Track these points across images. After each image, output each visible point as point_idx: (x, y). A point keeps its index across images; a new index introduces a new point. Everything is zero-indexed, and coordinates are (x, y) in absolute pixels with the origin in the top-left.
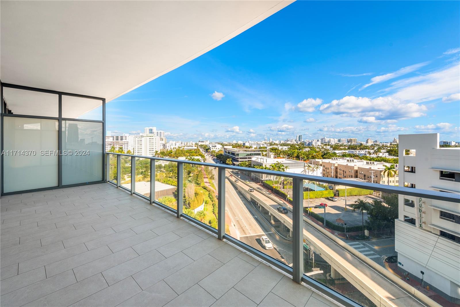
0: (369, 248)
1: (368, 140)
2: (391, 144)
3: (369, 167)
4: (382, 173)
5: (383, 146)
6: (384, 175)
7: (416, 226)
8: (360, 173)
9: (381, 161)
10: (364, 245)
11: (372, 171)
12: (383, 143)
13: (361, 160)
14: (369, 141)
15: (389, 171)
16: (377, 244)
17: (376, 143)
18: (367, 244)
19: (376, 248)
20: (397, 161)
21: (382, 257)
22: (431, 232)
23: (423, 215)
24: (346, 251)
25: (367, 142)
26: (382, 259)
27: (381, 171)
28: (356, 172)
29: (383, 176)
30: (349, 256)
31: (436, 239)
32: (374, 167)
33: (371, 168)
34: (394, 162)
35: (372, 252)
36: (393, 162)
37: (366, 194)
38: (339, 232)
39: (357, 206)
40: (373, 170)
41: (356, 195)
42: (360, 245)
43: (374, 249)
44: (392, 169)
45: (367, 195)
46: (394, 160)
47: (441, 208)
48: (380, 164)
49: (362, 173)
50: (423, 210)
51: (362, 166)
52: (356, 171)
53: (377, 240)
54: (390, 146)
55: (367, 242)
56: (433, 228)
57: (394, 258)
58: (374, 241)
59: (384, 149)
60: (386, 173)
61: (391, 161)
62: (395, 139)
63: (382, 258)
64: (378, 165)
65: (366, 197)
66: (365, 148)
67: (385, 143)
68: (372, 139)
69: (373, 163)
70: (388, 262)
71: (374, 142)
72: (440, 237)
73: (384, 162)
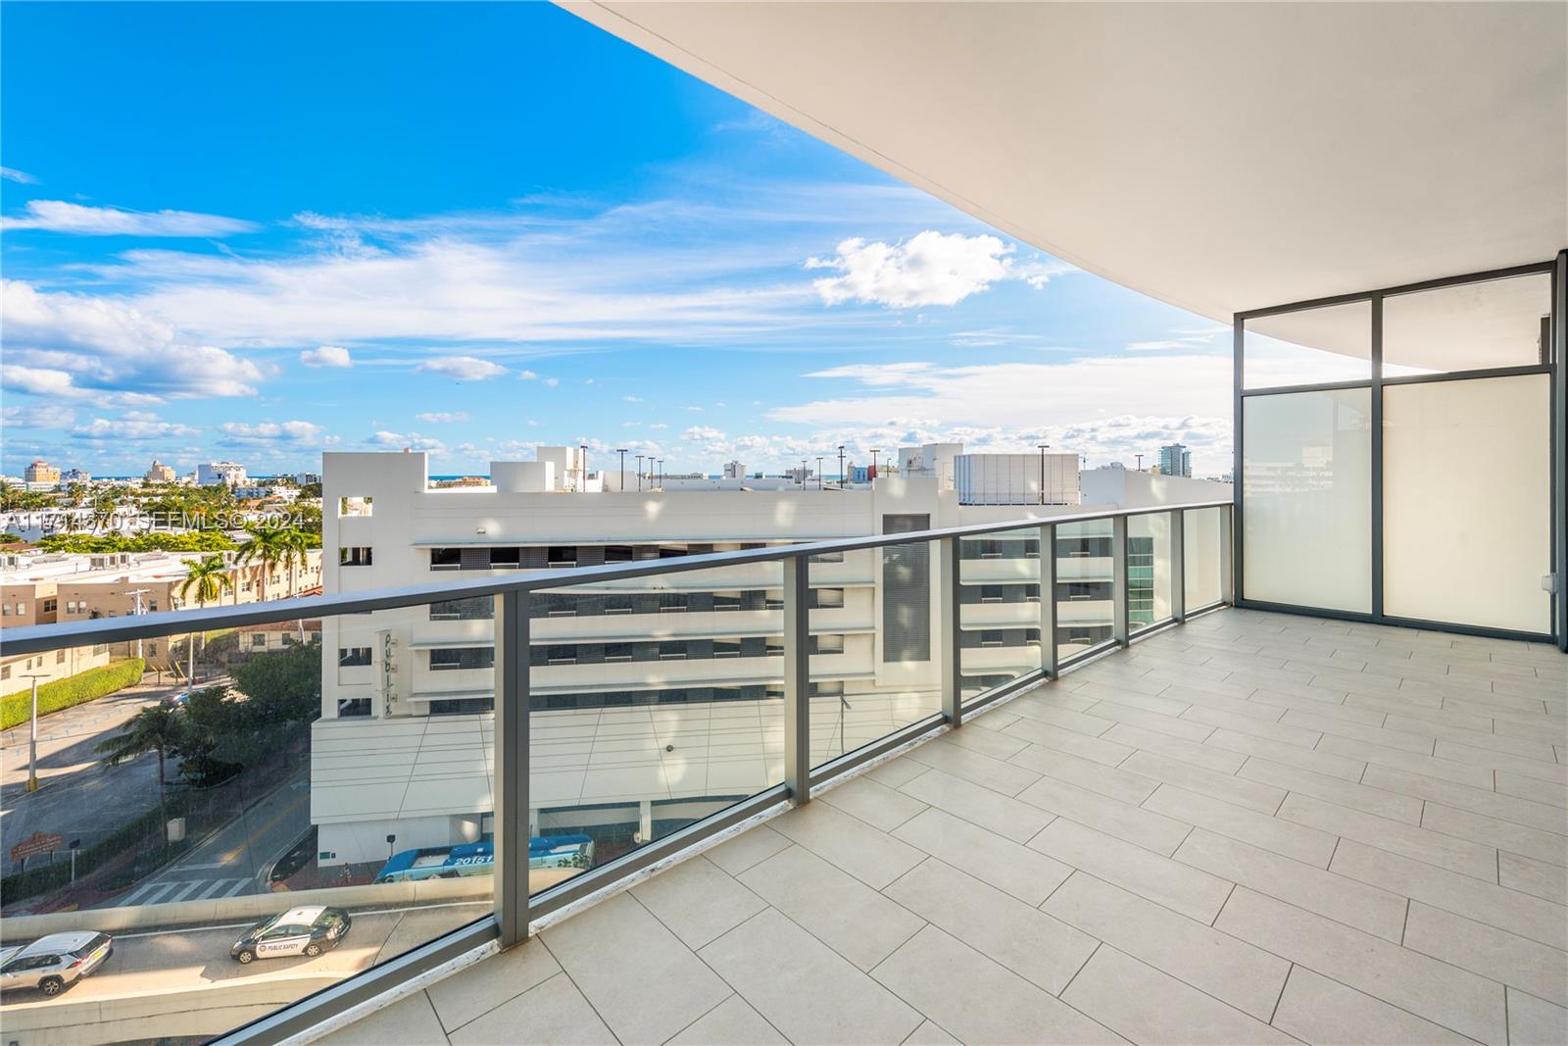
0: (202, 878)
1: (34, 465)
2: (145, 485)
3: (118, 576)
4: (177, 593)
5: (116, 492)
6: (183, 597)
7: (376, 718)
8: (69, 611)
9: (148, 550)
10: (175, 877)
11: (139, 591)
12: (109, 478)
13: (49, 551)
14: (40, 471)
15: (203, 580)
16: (225, 846)
17: (75, 480)
18: (187, 868)
19: (228, 859)
20: (210, 542)
21: (257, 877)
22: (410, 716)
23: (393, 676)
24: (155, 936)
25: (30, 474)
26: (261, 882)
27: (171, 586)
28: (47, 609)
29: (180, 601)
30: (176, 943)
31: (420, 729)
32: (138, 572)
33: (127, 578)
34: (201, 547)
35: (220, 883)
36: (197, 548)
37: (112, 688)
38: (36, 898)
39: (135, 740)
40: (142, 586)
41: (60, 705)
42: (163, 887)
43: (225, 867)
44: (214, 572)
45: (116, 691)
46: (199, 541)
47: (432, 644)
48: (150, 560)
49: (83, 605)
50: (393, 661)
51: (73, 577)
52: (47, 603)
53: (222, 832)
54: (146, 490)
55: (184, 864)
56: (417, 702)
57: (295, 855)
58: (210, 842)
59: (122, 503)
60: (194, 589)
61: (187, 543)
62: (157, 463)
63: (259, 880)
64: (144, 565)
65: (113, 699)
66: (32, 502)
67: (117, 479)
68: (55, 465)
69: (123, 560)
70: (281, 879)
71: (64, 475)
72: (432, 719)
73: (164, 549)
